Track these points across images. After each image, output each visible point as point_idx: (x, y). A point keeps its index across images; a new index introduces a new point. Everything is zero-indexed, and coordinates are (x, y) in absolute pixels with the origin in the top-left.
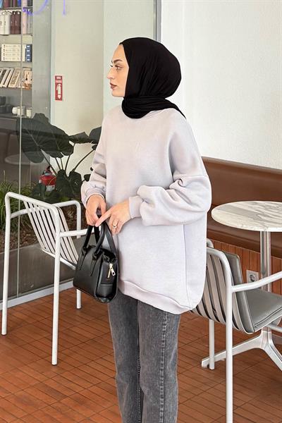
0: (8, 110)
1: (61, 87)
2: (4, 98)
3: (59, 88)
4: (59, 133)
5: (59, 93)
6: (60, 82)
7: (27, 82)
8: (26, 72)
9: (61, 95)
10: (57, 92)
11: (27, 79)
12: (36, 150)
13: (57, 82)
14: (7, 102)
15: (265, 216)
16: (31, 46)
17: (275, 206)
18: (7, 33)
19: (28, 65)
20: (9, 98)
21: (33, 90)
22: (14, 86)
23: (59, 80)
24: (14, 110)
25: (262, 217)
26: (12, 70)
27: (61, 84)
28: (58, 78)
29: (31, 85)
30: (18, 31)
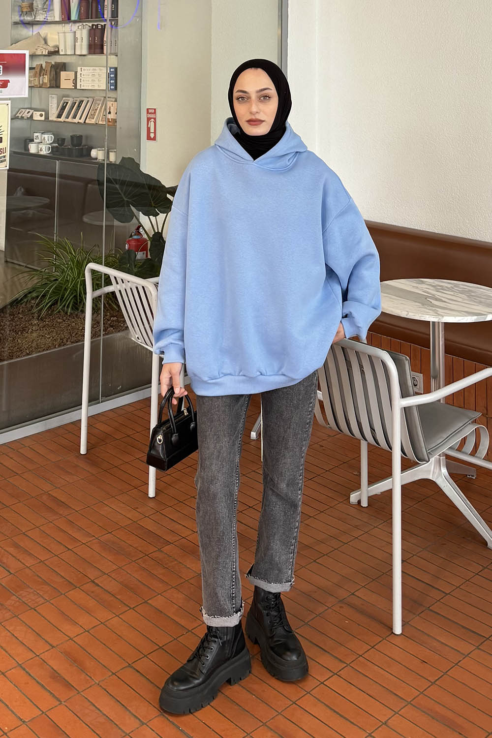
0: (85, 152)
1: (155, 123)
2: (81, 137)
3: (152, 125)
4: (153, 183)
5: (152, 130)
6: (152, 116)
7: (110, 117)
8: (109, 104)
9: (155, 133)
10: (149, 129)
11: (110, 113)
12: (123, 206)
13: (150, 116)
14: (84, 143)
15: (436, 299)
16: (116, 69)
17: (449, 286)
18: (85, 52)
19: (112, 94)
20: (87, 137)
21: (118, 127)
22: (93, 121)
23: (152, 113)
24: (94, 153)
25: (434, 302)
26: (91, 100)
27: (155, 119)
28: (150, 111)
29: (115, 121)
30: (98, 50)
